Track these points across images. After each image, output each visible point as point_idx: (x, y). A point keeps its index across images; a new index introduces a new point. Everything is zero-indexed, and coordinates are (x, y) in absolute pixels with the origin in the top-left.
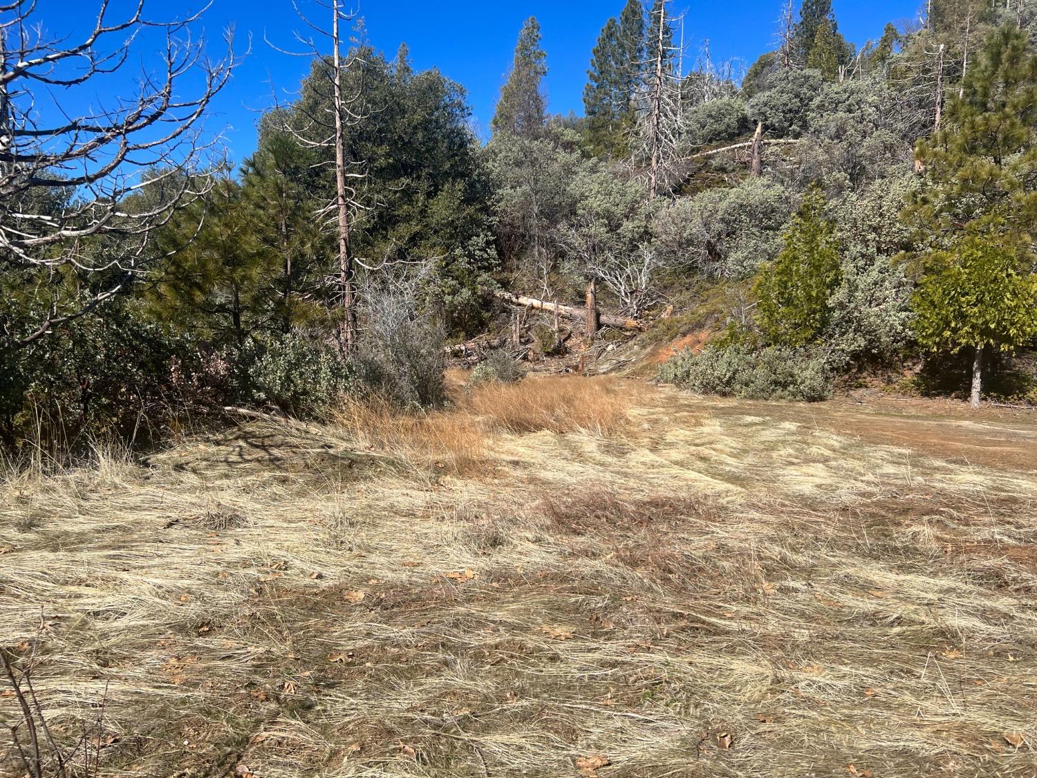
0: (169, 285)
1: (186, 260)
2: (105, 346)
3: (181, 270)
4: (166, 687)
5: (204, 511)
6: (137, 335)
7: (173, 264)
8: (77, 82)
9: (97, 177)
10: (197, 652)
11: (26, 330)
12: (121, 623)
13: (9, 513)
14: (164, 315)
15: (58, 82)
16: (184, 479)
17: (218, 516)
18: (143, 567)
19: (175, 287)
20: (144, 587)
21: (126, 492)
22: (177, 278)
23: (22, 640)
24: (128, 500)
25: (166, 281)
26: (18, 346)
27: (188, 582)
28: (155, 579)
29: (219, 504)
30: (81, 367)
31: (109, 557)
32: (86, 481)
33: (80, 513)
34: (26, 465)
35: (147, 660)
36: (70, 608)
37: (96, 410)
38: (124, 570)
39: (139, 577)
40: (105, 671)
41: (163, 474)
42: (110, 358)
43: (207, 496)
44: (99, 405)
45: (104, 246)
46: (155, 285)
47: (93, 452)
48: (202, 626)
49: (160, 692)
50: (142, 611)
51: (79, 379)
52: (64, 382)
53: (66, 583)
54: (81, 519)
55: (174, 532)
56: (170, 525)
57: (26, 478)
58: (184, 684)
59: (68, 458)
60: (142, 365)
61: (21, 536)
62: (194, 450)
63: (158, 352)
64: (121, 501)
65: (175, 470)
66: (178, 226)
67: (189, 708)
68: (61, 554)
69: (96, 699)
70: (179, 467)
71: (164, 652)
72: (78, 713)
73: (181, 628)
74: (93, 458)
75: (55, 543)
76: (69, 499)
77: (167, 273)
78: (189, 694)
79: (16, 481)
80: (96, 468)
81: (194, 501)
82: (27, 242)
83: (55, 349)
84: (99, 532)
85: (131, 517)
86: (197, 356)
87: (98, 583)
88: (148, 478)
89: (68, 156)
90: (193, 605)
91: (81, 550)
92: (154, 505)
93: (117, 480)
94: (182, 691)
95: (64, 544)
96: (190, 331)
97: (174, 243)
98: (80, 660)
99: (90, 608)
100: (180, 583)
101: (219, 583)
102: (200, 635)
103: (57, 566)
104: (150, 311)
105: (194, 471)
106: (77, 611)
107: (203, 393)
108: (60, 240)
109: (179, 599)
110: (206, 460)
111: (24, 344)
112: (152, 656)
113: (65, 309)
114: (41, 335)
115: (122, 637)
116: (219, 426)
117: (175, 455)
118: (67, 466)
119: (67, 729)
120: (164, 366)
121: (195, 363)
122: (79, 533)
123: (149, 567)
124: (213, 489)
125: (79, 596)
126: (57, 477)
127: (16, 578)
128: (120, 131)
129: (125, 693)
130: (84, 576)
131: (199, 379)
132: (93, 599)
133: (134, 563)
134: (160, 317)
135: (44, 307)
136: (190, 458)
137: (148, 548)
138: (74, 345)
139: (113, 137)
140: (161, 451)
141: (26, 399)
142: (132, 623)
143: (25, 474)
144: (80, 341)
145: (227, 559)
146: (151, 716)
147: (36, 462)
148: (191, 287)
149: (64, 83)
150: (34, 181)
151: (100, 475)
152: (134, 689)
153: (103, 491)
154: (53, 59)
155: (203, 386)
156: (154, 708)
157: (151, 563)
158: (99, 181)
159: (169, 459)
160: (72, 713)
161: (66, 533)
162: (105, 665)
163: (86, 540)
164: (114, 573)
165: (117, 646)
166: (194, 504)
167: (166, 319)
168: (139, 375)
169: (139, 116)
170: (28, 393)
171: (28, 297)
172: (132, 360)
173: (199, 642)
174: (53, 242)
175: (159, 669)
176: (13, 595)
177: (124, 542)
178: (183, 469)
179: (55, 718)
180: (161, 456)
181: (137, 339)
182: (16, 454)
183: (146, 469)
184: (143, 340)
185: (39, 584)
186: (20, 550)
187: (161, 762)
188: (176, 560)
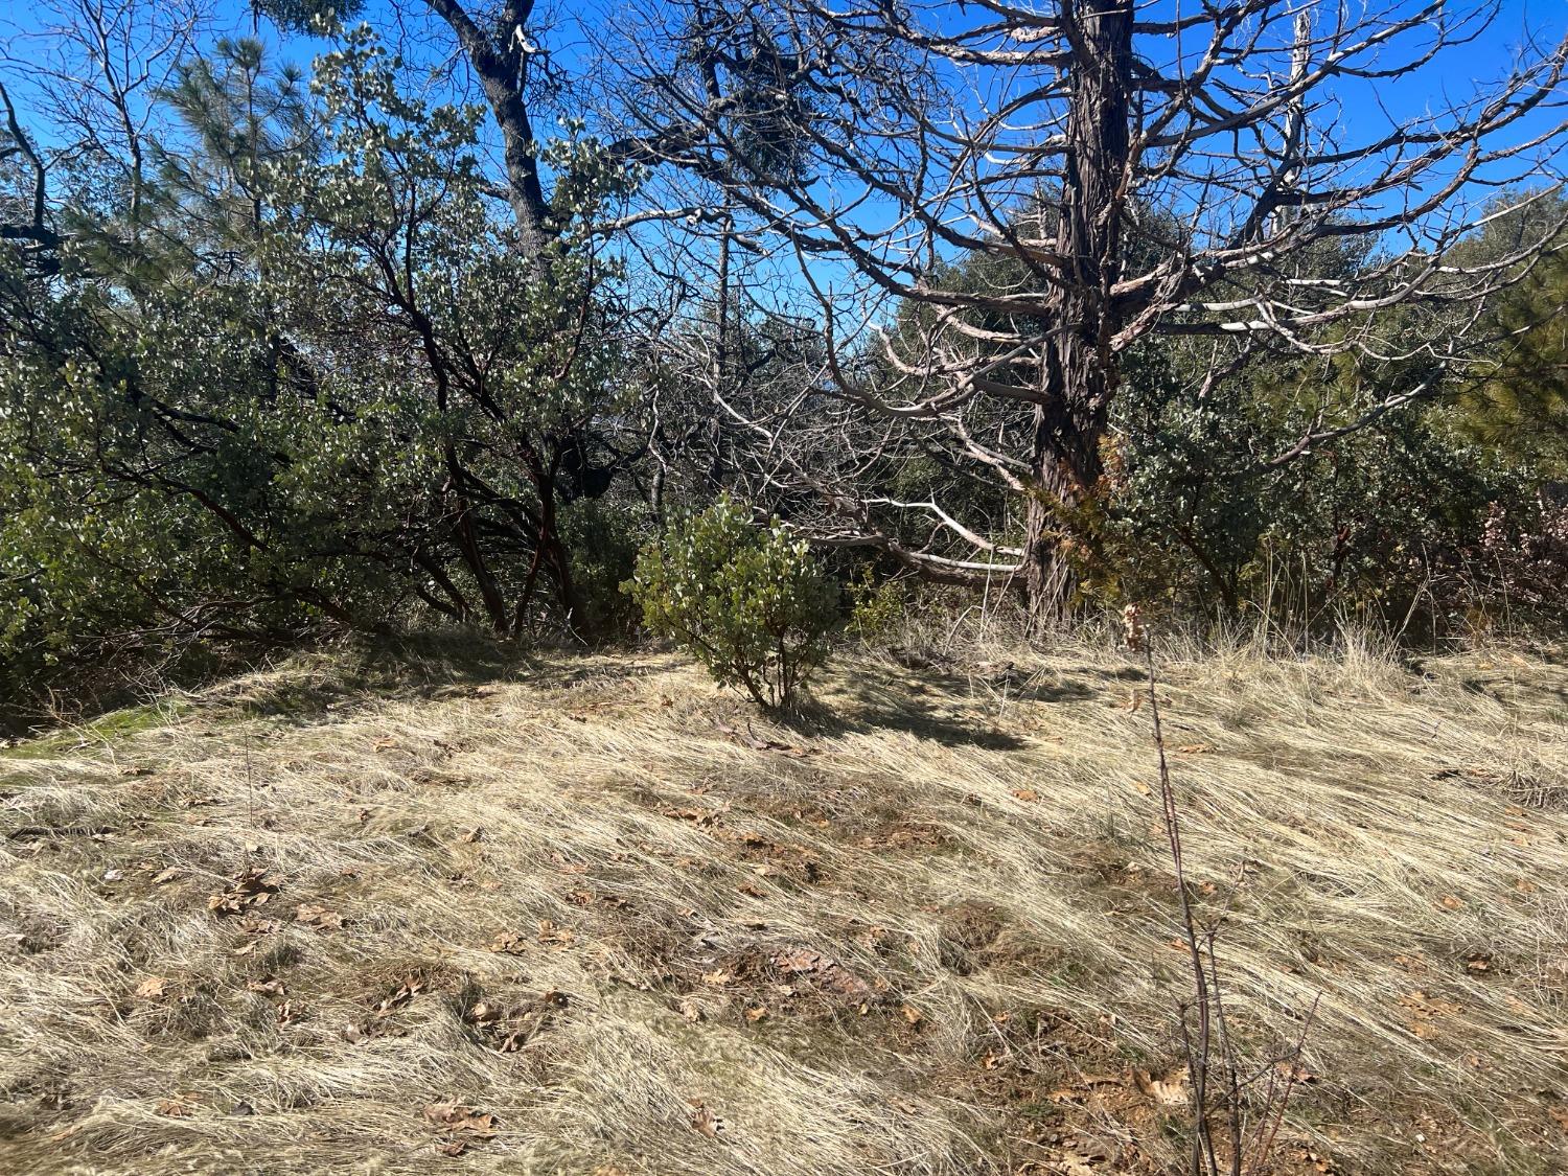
0: (1506, 385)
1: (1544, 342)
2: (1382, 478)
3: (1532, 359)
4: (1401, 1034)
5: (1507, 769)
6: (1435, 464)
7: (1519, 349)
8: (1410, 68)
9: (1419, 213)
10: (1460, 998)
11: (1275, 449)
12: (1347, 905)
13: (1216, 699)
14: (1487, 435)
15: (1382, 74)
16: (1480, 707)
17: (1531, 782)
18: (1388, 830)
19: (1514, 387)
20: (1387, 861)
21: (1380, 708)
22: (1522, 373)
23: (1207, 879)
24: (1380, 718)
25: (1501, 378)
26: (1264, 470)
27: (1462, 877)
28: (1404, 854)
29: (1536, 765)
30: (1342, 507)
31: (1340, 798)
32: (1323, 677)
33: (1308, 721)
34: (1246, 637)
35: (1377, 978)
36: (1275, 856)
37: (1352, 575)
38: (1360, 825)
39: (1380, 844)
40: (1311, 967)
41: (1444, 691)
42: (1386, 497)
43: (1516, 745)
44: (1359, 567)
45: (1406, 325)
46: (1480, 386)
47: (1339, 634)
48: (1474, 959)
49: (1391, 1037)
50: (1376, 899)
51: (1335, 524)
52: (1314, 526)
53: (1274, 818)
54: (1309, 731)
55: (1448, 789)
56: (1443, 776)
57: (1244, 655)
58: (1431, 1041)
59: (1302, 638)
60: (1435, 513)
61: (1227, 734)
62: (1503, 661)
63: (1467, 493)
64: (1370, 719)
65: (1465, 688)
66: (1538, 283)
67: (1434, 1084)
68: (1274, 774)
69: (1293, 1005)
70: (1473, 686)
71: (1404, 975)
72: (1267, 1015)
73: (1439, 949)
74: (1339, 645)
75: (1269, 756)
76: (1296, 698)
77: (1506, 365)
78: (1438, 1062)
79: (1230, 657)
80: (1341, 661)
81: (1490, 746)
82: (1299, 320)
83: (1310, 478)
84: (1330, 756)
85: (1383, 746)
86: (1536, 506)
87: (1321, 832)
88: (1416, 692)
89: (1381, 185)
90: (1463, 919)
91: (1301, 776)
92: (1420, 736)
93: (1369, 685)
94: (1426, 1051)
95: (1280, 762)
96: (1529, 463)
97: (1527, 314)
98: (1279, 937)
99: (1303, 865)
100: (1446, 875)
101: (1515, 898)
102: (1468, 972)
103: (1267, 789)
104: (1465, 427)
105: (1498, 697)
106: (1285, 864)
107: (1535, 569)
108: (1347, 316)
109: (1443, 901)
110: (1523, 683)
111: (1271, 468)
112: (1385, 975)
113: (1333, 420)
114: (1295, 456)
115: (1343, 926)
116: (1555, 629)
117: (1467, 663)
118: (1300, 649)
119: (1246, 1030)
120: (1472, 517)
121: (1529, 517)
122: (1302, 751)
123: (1399, 832)
124: (1531, 734)
125: (1289, 843)
126: (1284, 661)
127: (1212, 791)
128: (1467, 133)
129: (1337, 1014)
130: (1301, 816)
131: (1532, 545)
132: (1309, 853)
133: (1377, 820)
134: (1479, 438)
135: (1305, 415)
136: (1491, 674)
137: (1403, 804)
138: (1337, 474)
139: (1457, 145)
140: (1445, 653)
141: (1260, 546)
142: (1360, 911)
143: (1244, 651)
144: (1346, 468)
145: (1537, 861)
146: (1369, 1069)
147: (1259, 634)
148: (1545, 388)
149: (1391, 74)
150: (1325, 230)
151: (1345, 671)
152: (1349, 1013)
153: (1345, 698)
154: (1380, 40)
155: (1537, 557)
156: (1379, 1059)
157: (1402, 827)
158: (1422, 219)
159: (1457, 668)
160: (1257, 1010)
161: (1286, 747)
162: (1313, 959)
163: (1312, 764)
164: (1345, 827)
165: (1333, 936)
166: (1490, 752)
167: (1490, 441)
168: (1429, 529)
169: (1505, 104)
170: (1264, 538)
171: (1284, 401)
172: (1420, 502)
173: (1466, 983)
174: (1335, 319)
175: (1394, 1001)
176: (1204, 813)
177: (1366, 782)
178: (1481, 690)
179: (1234, 1007)
180: (1446, 662)
181: (1434, 471)
182: (1236, 620)
183: (1416, 678)
184: (1445, 472)
185: (1240, 808)
186: (1220, 753)
187: (1375, 1148)
188: (1446, 835)
